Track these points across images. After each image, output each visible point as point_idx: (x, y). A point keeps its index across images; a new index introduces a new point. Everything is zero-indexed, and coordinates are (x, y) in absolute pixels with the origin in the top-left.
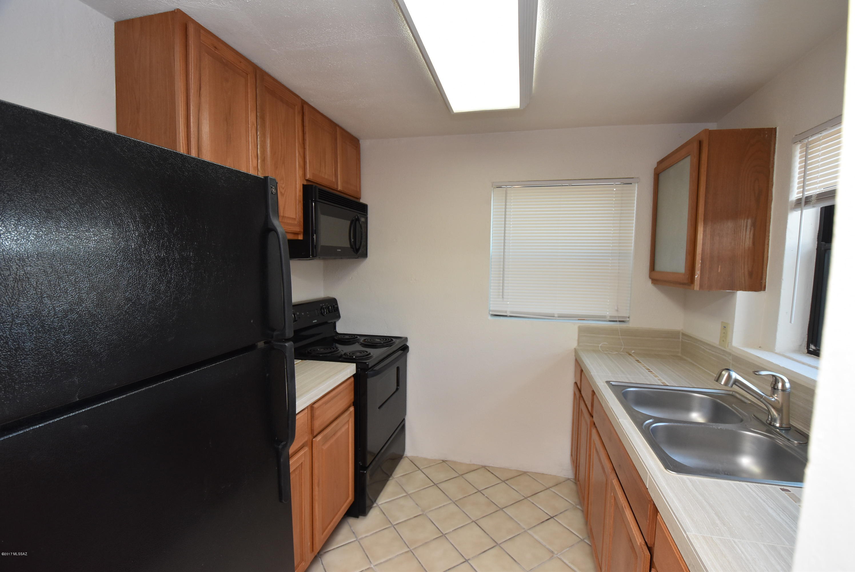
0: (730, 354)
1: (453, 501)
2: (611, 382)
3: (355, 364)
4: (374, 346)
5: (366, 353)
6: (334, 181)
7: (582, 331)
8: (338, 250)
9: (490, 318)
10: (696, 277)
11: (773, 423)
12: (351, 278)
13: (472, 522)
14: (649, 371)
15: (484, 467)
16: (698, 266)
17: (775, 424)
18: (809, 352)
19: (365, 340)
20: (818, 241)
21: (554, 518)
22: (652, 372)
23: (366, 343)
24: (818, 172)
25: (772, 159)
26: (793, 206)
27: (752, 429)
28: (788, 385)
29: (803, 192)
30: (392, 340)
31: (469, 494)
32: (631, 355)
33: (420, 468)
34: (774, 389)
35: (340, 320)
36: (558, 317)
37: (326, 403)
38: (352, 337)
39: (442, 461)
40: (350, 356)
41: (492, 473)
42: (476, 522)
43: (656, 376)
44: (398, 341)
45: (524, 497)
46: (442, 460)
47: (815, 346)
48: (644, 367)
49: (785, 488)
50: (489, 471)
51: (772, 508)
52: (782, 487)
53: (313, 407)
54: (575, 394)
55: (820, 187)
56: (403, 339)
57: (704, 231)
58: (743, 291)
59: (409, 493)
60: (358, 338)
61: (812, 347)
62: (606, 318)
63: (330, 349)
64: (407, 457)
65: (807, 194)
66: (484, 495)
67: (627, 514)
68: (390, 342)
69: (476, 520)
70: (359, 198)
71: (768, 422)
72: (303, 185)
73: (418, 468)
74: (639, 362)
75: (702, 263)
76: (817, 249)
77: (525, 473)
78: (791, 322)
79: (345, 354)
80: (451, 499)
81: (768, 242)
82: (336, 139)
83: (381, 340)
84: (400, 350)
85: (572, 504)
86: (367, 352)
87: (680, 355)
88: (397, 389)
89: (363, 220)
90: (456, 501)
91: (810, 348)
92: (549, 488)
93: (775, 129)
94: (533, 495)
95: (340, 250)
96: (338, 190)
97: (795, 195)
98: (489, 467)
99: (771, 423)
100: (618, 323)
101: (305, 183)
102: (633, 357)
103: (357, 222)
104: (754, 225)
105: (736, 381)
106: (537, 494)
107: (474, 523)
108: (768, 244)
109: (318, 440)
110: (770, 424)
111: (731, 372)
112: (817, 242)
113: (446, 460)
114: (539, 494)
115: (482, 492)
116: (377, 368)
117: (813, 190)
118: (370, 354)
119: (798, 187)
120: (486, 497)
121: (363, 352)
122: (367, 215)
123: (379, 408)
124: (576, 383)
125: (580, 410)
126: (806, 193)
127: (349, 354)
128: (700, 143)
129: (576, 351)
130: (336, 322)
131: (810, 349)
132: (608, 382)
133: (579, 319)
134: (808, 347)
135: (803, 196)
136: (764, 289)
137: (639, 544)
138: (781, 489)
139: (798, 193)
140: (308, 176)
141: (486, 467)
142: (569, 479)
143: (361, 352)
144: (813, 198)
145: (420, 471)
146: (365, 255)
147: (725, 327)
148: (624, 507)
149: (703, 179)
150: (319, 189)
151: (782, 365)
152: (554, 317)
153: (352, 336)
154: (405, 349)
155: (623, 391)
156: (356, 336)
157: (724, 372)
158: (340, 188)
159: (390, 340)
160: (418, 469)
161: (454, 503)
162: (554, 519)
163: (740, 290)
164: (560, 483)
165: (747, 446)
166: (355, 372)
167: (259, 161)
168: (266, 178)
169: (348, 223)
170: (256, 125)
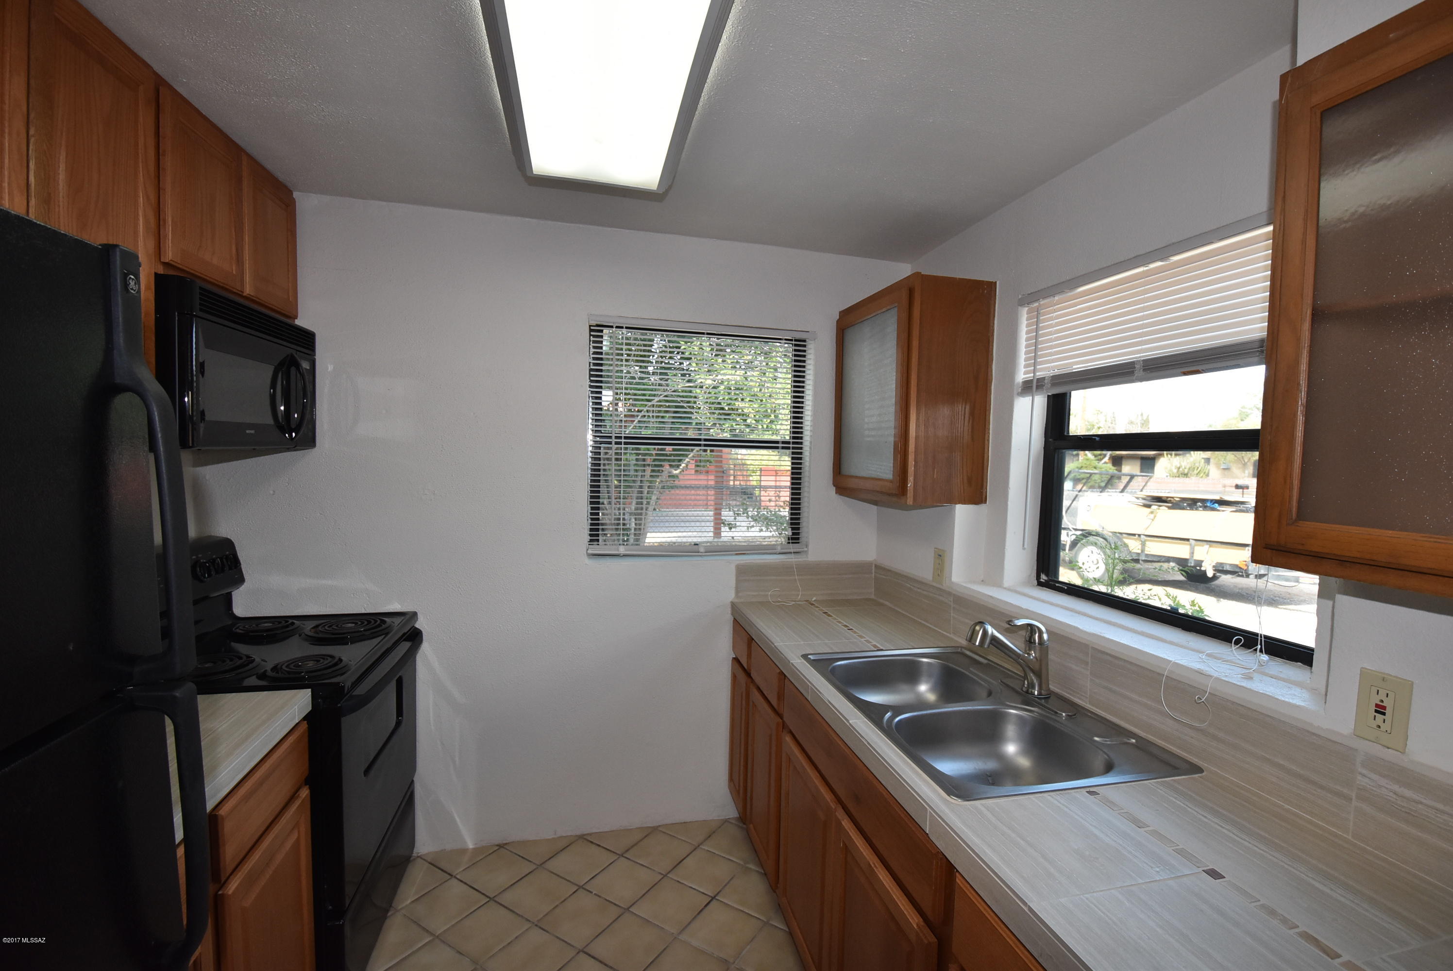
0: (949, 594)
1: (533, 923)
2: (809, 656)
3: (310, 690)
4: (340, 639)
5: (330, 659)
6: (234, 272)
7: (742, 572)
8: (248, 432)
9: (587, 561)
10: (909, 485)
11: (1030, 690)
12: (272, 492)
13: (578, 953)
14: (849, 629)
15: (585, 839)
16: (911, 469)
17: (1033, 691)
18: (1040, 584)
19: (317, 626)
20: (1045, 437)
21: (717, 898)
22: (852, 629)
23: (320, 635)
24: (1051, 347)
25: (992, 324)
26: (1020, 390)
27: (1008, 703)
28: (1045, 636)
29: (1034, 372)
30: (384, 622)
31: (563, 899)
32: (812, 604)
33: (454, 874)
34: (1030, 642)
35: (243, 588)
36: (706, 552)
38: (280, 625)
39: (497, 848)
40: (289, 673)
41: (599, 846)
42: (585, 950)
43: (861, 637)
44: (397, 621)
45: (662, 874)
46: (497, 845)
47: (1047, 575)
48: (839, 622)
49: (1092, 789)
50: (592, 842)
51: (1095, 826)
52: (1088, 790)
54: (734, 677)
55: (1053, 368)
56: (408, 617)
57: (918, 419)
58: (962, 504)
59: (438, 932)
60: (295, 626)
61: (1044, 577)
62: (775, 549)
63: (231, 660)
64: (418, 857)
65: (1039, 374)
66: (591, 892)
67: (881, 878)
68: (379, 626)
69: (585, 947)
70: (296, 317)
71: (1024, 689)
72: (157, 275)
73: (449, 874)
74: (829, 616)
75: (915, 466)
76: (1044, 448)
77: (654, 830)
78: (1023, 546)
79: (275, 669)
80: (527, 920)
81: (989, 436)
82: (239, 180)
83: (356, 623)
84: (405, 640)
85: (739, 864)
86: (332, 657)
87: (873, 597)
88: (398, 724)
89: (305, 365)
90: (538, 921)
91: (1040, 579)
92: (699, 846)
93: (996, 282)
94: (675, 867)
95: (253, 432)
96: (245, 294)
97: (1022, 375)
98: (590, 834)
99: (1028, 690)
100: (793, 556)
101: (161, 270)
102: (817, 607)
103: (293, 370)
104: (972, 414)
105: (994, 639)
106: (682, 862)
107: (582, 955)
108: (988, 440)
109: (230, 891)
110: (1027, 692)
111: (986, 626)
112: (1044, 439)
113: (505, 842)
114: (684, 861)
115: (587, 887)
116: (361, 690)
117: (1048, 369)
118: (341, 660)
119: (1025, 365)
120: (595, 894)
121: (324, 659)
122: (315, 355)
123: (367, 772)
124: (736, 660)
125: (751, 704)
126: (1038, 374)
127: (287, 667)
128: (911, 292)
129: (733, 605)
130: (231, 592)
131: (1041, 580)
132: (805, 657)
133: (737, 554)
134: (1038, 577)
135: (1034, 377)
136: (985, 502)
137: (915, 926)
138: (1087, 792)
139: (1025, 373)
140: (169, 255)
141: (585, 837)
142: (726, 821)
143: (317, 658)
144: (1046, 381)
145: (454, 882)
146: (308, 441)
147: (940, 556)
148: (873, 866)
149: (915, 343)
150: (200, 287)
151: (1024, 607)
152: (699, 552)
153: (280, 623)
154: (415, 637)
155: (830, 668)
156: (290, 621)
157: (977, 628)
158: (248, 290)
159: (379, 622)
160: (449, 877)
161: (536, 925)
162: (717, 900)
163: (959, 503)
164: (714, 832)
165: (1011, 730)
166: (309, 708)
167: (33, 202)
168: (108, 249)
169: (268, 371)
170: (24, 108)
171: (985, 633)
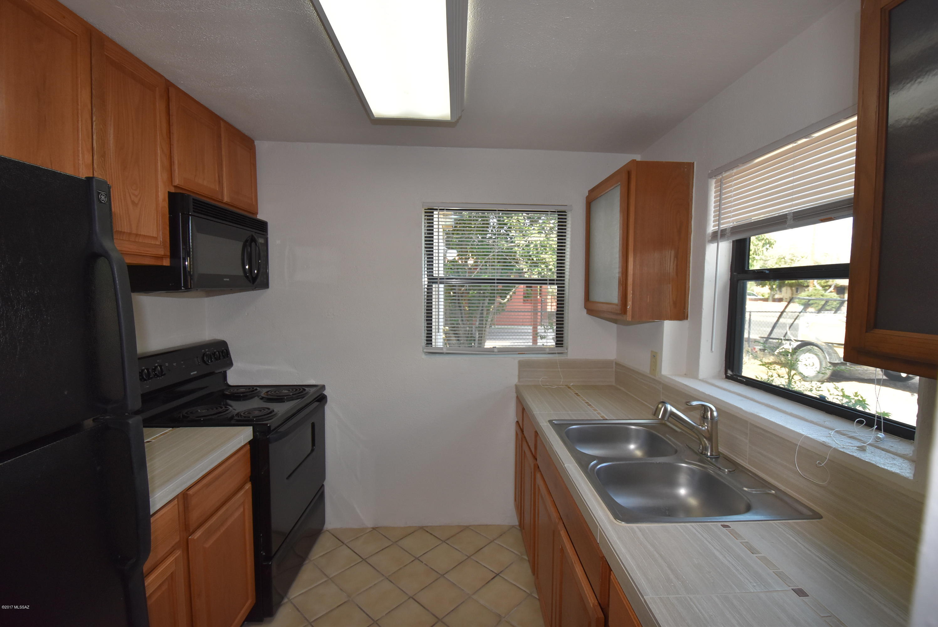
0: (660, 383)
1: (386, 577)
2: (553, 421)
3: (252, 427)
4: (280, 399)
5: (267, 410)
6: (217, 189)
7: (522, 365)
8: (225, 280)
9: (424, 356)
10: (628, 307)
11: (704, 452)
12: (246, 314)
13: (409, 598)
14: (588, 405)
15: (423, 529)
16: (630, 296)
17: (706, 452)
18: (727, 377)
19: (267, 392)
20: (731, 272)
21: (500, 575)
22: (591, 405)
23: (270, 397)
24: (731, 207)
25: (691, 193)
26: (710, 238)
27: (687, 460)
28: (715, 414)
29: (719, 225)
30: (304, 390)
31: (405, 564)
32: (569, 388)
33: (345, 542)
34: (704, 418)
35: (232, 369)
36: (498, 352)
37: (208, 485)
38: (250, 390)
39: (372, 529)
40: (245, 417)
41: (431, 534)
42: (414, 597)
43: (595, 410)
44: (312, 390)
45: (467, 556)
46: (372, 528)
47: (732, 371)
48: (584, 400)
49: (726, 524)
50: (427, 532)
51: (717, 550)
52: (723, 524)
53: (187, 494)
54: (517, 434)
55: (733, 221)
56: (319, 387)
57: (634, 262)
58: (669, 320)
59: (331, 576)
60: (257, 391)
61: (730, 373)
62: (545, 351)
63: (217, 409)
64: (327, 530)
65: (723, 227)
66: (423, 562)
67: (577, 571)
68: (302, 392)
69: (414, 595)
70: (257, 213)
71: (700, 451)
72: (170, 193)
73: (343, 543)
74: (578, 395)
75: (633, 294)
76: (731, 280)
77: (467, 528)
78: (711, 350)
79: (238, 414)
80: (383, 575)
81: (689, 272)
82: (219, 136)
83: (289, 390)
84: (316, 401)
85: (517, 554)
86: (269, 409)
87: (614, 384)
88: (312, 450)
89: (261, 241)
90: (389, 576)
91: (727, 373)
92: (493, 541)
93: (693, 163)
94: (476, 552)
95: (228, 280)
96: (224, 202)
97: (711, 228)
98: (427, 527)
99: (702, 452)
100: (557, 355)
101: (173, 190)
102: (572, 390)
103: (253, 244)
104: (676, 256)
105: (672, 413)
106: (481, 550)
107: (411, 600)
108: (689, 275)
109: (196, 538)
110: (702, 453)
111: (667, 405)
112: (730, 273)
113: (376, 526)
114: (483, 549)
115: (420, 559)
116: (282, 429)
117: (728, 223)
118: (273, 411)
119: (713, 221)
120: (425, 564)
121: (264, 410)
122: (267, 235)
123: (288, 478)
124: (517, 422)
125: (523, 452)
126: (721, 226)
127: (244, 413)
128: (629, 173)
129: (517, 387)
130: (226, 371)
131: (728, 375)
132: (550, 422)
133: (519, 354)
134: (726, 372)
135: (718, 229)
136: (687, 319)
137: (592, 605)
138: (722, 525)
139: (714, 226)
140: (177, 182)
141: (424, 528)
142: (513, 526)
143: (260, 409)
144: (727, 231)
145: (344, 546)
146: (265, 285)
147: (655, 356)
148: (573, 562)
149: (632, 209)
150: (193, 199)
151: (707, 393)
152: (494, 352)
153: (249, 389)
154: (321, 399)
155: (566, 430)
156: (255, 388)
157: (660, 406)
158: (226, 199)
159: (302, 389)
160: (342, 544)
161: (387, 579)
162: (500, 576)
163: (667, 320)
164: (504, 533)
165: (682, 478)
166: (252, 438)
167: (95, 157)
168: (89, 180)
169: (240, 245)
170: (90, 107)
171: (666, 410)
